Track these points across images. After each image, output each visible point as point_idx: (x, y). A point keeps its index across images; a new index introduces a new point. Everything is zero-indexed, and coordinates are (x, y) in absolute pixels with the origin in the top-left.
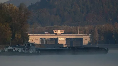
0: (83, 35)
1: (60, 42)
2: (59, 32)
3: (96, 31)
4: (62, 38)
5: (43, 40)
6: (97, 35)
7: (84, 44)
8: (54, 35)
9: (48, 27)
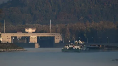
0: (55, 33)
1: (31, 41)
2: (30, 30)
3: (68, 30)
4: (33, 37)
5: (14, 39)
6: (69, 34)
7: (55, 43)
8: (26, 33)
9: (20, 25)
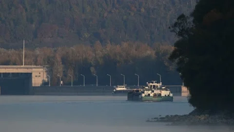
0: (33, 66)
3: (59, 59)
6: (60, 68)
7: (33, 85)
